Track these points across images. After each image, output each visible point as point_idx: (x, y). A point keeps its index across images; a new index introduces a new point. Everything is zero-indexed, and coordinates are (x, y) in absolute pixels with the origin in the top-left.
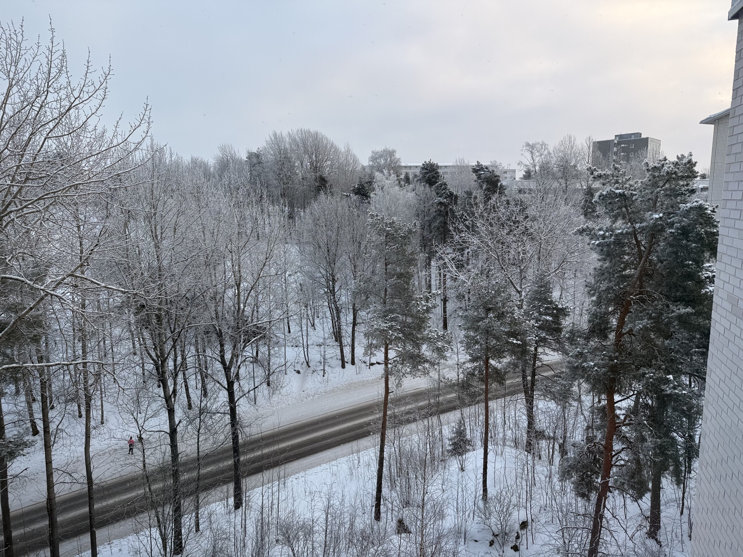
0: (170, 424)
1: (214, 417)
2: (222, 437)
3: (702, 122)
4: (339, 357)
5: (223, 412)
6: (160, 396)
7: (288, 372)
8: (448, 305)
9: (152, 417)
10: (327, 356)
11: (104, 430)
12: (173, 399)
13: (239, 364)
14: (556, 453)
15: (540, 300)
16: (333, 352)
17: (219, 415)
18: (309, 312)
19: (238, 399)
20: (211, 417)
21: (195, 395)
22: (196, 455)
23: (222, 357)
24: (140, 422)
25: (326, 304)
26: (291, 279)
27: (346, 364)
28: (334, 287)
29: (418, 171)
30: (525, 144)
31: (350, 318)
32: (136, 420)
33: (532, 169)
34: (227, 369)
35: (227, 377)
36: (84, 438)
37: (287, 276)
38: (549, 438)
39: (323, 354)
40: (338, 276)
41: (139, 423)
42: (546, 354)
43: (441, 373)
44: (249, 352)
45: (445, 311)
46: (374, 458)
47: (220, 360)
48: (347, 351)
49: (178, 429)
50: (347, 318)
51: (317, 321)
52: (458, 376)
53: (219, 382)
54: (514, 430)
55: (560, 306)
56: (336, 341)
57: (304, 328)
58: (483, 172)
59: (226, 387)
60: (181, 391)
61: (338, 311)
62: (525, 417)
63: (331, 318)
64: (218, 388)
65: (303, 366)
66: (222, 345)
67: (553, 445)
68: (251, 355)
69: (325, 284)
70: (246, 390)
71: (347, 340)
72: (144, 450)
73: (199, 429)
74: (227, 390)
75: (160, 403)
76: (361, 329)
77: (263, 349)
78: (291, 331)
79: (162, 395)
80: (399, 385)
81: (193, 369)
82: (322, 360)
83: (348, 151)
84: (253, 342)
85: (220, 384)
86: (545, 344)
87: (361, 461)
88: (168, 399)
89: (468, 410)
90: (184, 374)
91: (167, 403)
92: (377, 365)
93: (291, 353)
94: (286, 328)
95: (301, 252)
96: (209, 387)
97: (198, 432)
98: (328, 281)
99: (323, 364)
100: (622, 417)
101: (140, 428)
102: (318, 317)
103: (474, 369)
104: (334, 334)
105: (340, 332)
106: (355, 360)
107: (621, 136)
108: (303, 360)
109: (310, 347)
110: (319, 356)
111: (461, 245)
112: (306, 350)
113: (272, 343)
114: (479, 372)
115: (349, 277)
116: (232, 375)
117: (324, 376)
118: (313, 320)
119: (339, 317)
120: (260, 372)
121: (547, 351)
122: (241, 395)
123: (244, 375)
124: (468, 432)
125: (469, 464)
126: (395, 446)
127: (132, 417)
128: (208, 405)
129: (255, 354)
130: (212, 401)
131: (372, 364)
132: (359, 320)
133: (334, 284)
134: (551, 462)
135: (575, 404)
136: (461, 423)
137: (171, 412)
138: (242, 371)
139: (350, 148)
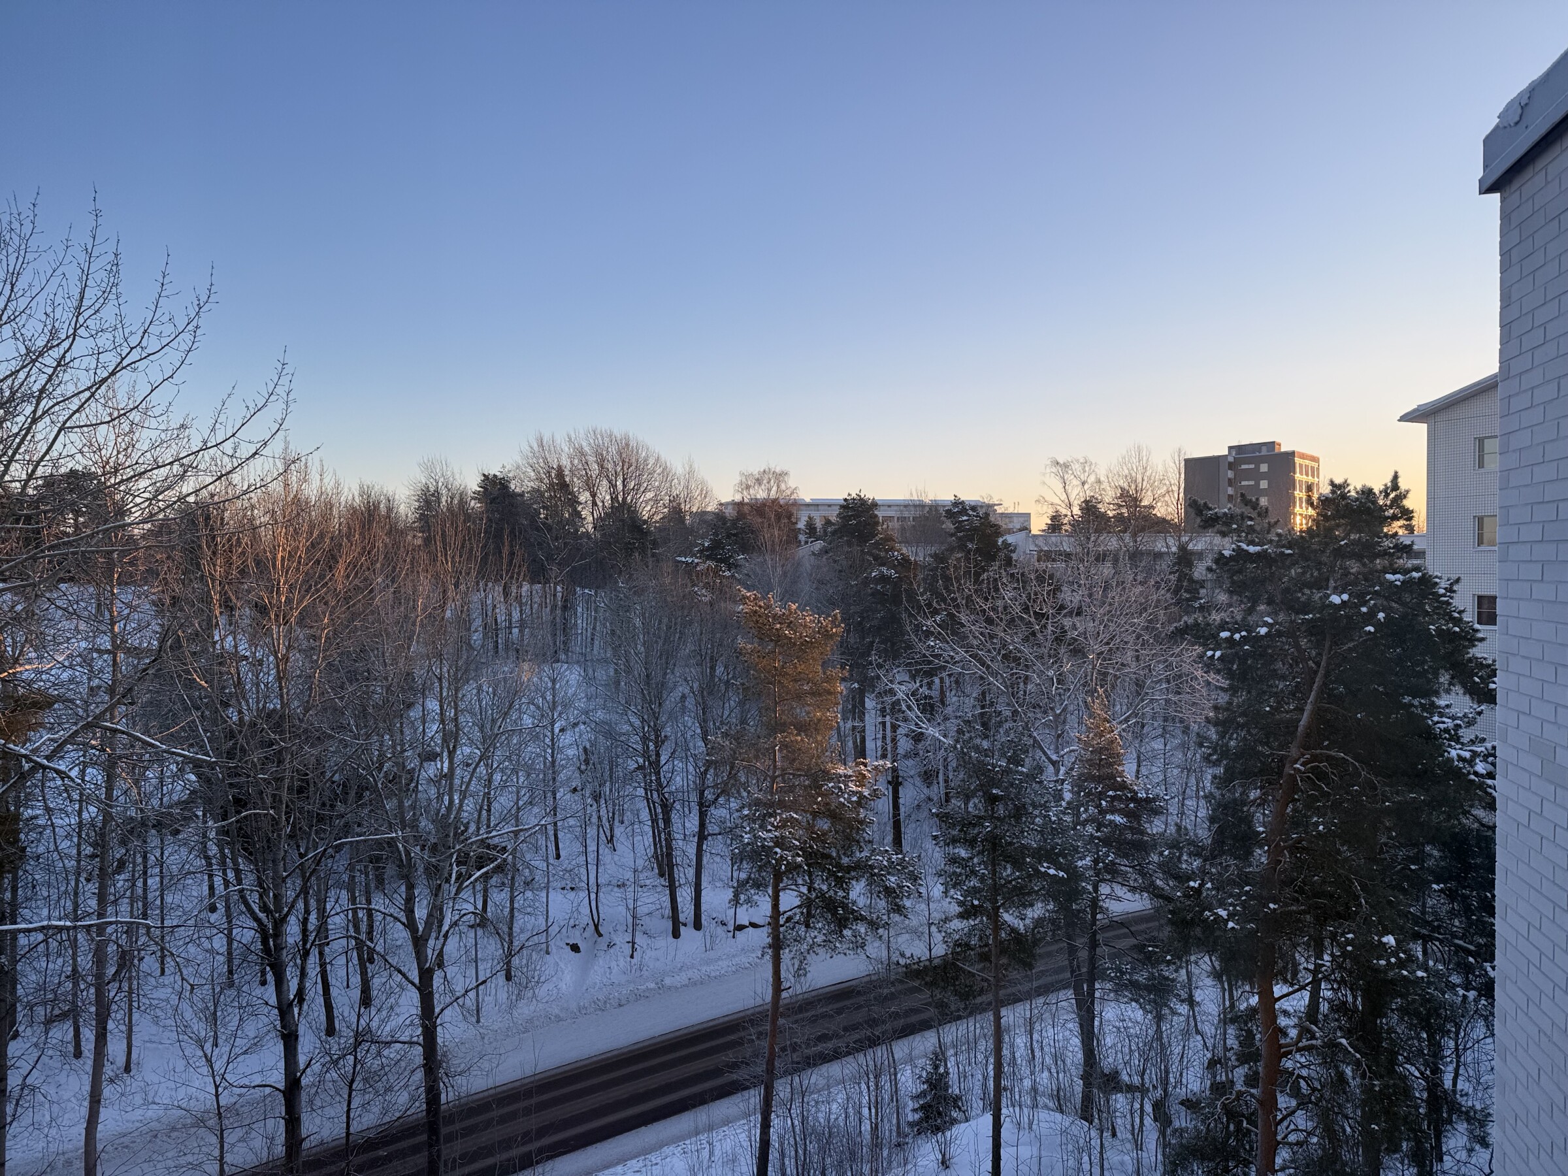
0: (286, 1069)
1: (386, 1053)
2: (403, 1098)
3: (1403, 419)
4: (668, 912)
5: (407, 1039)
6: (267, 1004)
7: (553, 949)
8: (901, 792)
9: (245, 1053)
10: (641, 911)
11: (133, 1084)
12: (296, 1010)
13: (445, 928)
14: (1148, 1121)
15: (1099, 780)
16: (654, 900)
17: (398, 1046)
18: (603, 812)
19: (442, 1010)
20: (379, 1054)
21: (345, 1000)
22: (344, 1141)
23: (410, 912)
24: (218, 1065)
25: (641, 792)
26: (567, 739)
27: (682, 928)
28: (658, 755)
29: (833, 515)
30: (1049, 462)
31: (693, 824)
32: (209, 1061)
33: (1064, 511)
34: (419, 942)
35: (418, 959)
36: (86, 1103)
37: (557, 730)
38: (1130, 1088)
39: (631, 907)
40: (668, 731)
41: (216, 1068)
42: (1119, 899)
43: (893, 946)
44: (468, 903)
45: (896, 806)
46: (746, 1144)
47: (404, 920)
48: (685, 896)
49: (304, 1082)
50: (686, 823)
51: (619, 831)
52: (930, 950)
53: (400, 971)
54: (1054, 1070)
55: (1141, 795)
56: (662, 875)
57: (592, 847)
58: (965, 518)
59: (417, 981)
60: (314, 992)
61: (667, 808)
62: (1076, 1041)
63: (650, 823)
64: (400, 985)
65: (586, 934)
66: (411, 887)
67: (1142, 1105)
68: (472, 909)
69: (639, 747)
70: (459, 989)
71: (685, 874)
72: (222, 1131)
73: (353, 1081)
74: (418, 989)
75: (266, 1020)
76: (717, 847)
77: (499, 897)
78: (562, 853)
79: (273, 1000)
80: (801, 972)
81: (344, 942)
82: (630, 920)
83: (691, 472)
84: (476, 880)
85: (404, 975)
86: (1113, 877)
87: (717, 1152)
88: (284, 1010)
89: (954, 1028)
90: (321, 954)
91: (282, 1020)
92: (751, 929)
93: (560, 905)
94: (552, 847)
95: (589, 680)
96: (376, 982)
97: (350, 1087)
98: (645, 739)
99: (630, 930)
100: (1293, 1033)
101: (218, 1079)
102: (622, 822)
103: (969, 935)
104: (657, 858)
105: (669, 855)
106: (703, 917)
107: (1239, 449)
108: (585, 919)
109: (603, 889)
110: (622, 909)
111: (930, 662)
112: (593, 896)
113: (519, 880)
114: (981, 939)
115: (690, 733)
116: (429, 952)
117: (632, 957)
118: (612, 829)
119: (667, 821)
120: (491, 948)
121: (1120, 891)
122: (448, 1000)
123: (456, 955)
124: (953, 1076)
125: (959, 1151)
126: (794, 1116)
127: (201, 1053)
128: (374, 1024)
129: (480, 906)
130: (384, 1013)
131: (740, 928)
132: (712, 828)
133: (658, 746)
134: (1139, 1146)
135: (1183, 1009)
136: (938, 1058)
137: (290, 1039)
138: (452, 947)
139: (696, 466)
